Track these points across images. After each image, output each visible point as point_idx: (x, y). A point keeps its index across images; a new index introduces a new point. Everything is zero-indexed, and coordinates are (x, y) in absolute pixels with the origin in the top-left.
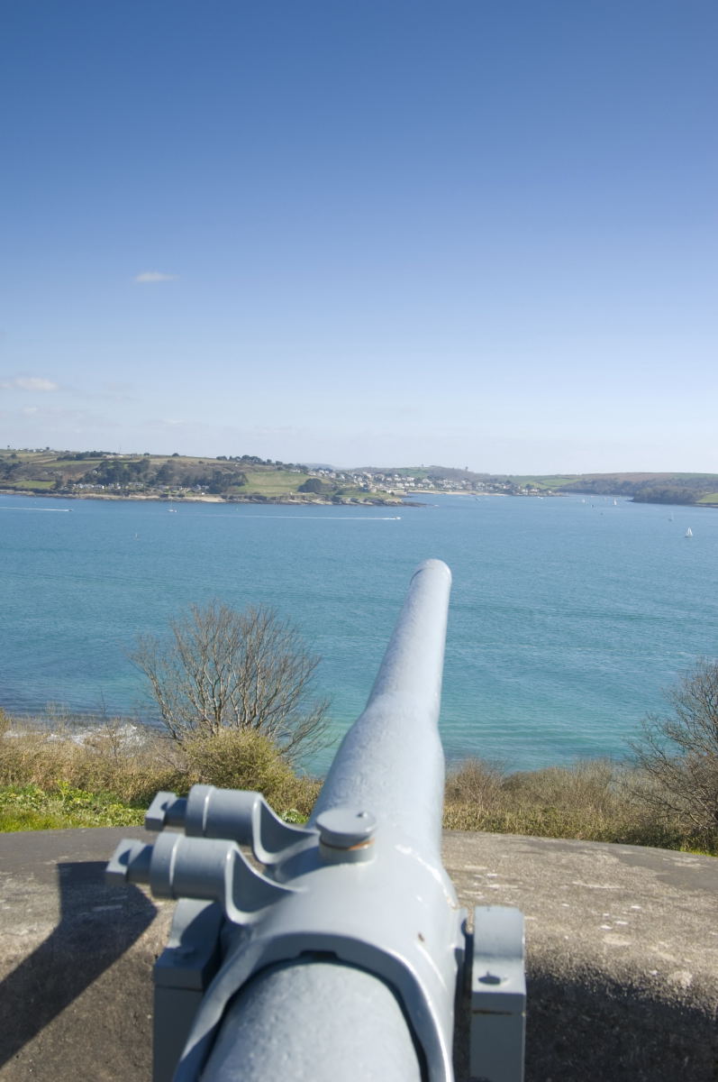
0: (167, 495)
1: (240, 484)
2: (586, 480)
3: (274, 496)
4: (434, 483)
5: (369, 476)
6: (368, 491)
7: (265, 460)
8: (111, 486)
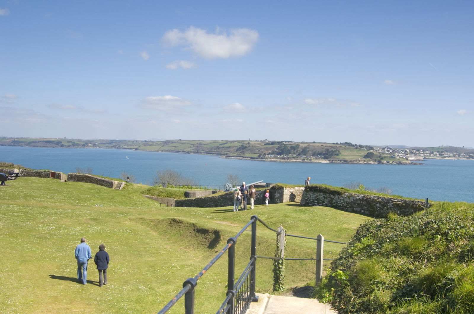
0: (305, 160)
1: (338, 155)
3: (351, 160)
6: (395, 158)
8: (282, 156)
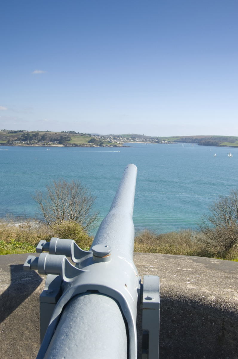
0: (45, 145)
1: (69, 140)
2: (183, 138)
3: (80, 144)
4: (133, 140)
5: (112, 137)
6: (111, 142)
7: (77, 132)
8: (26, 142)
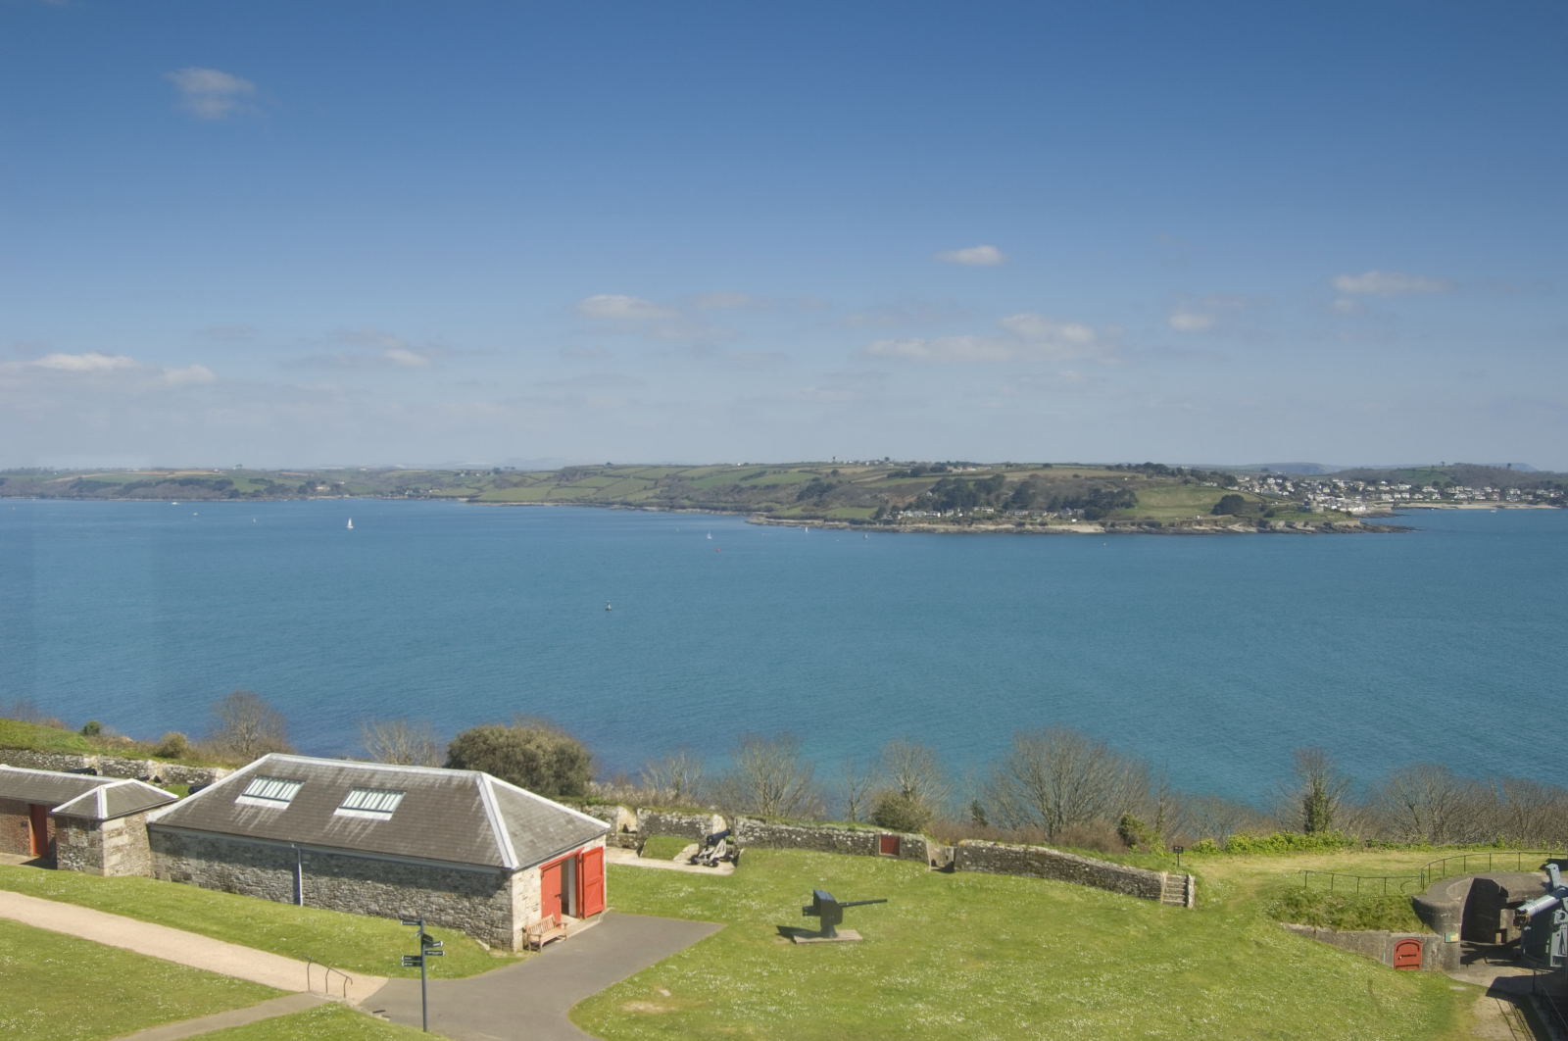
0: (1025, 524)
1: (1129, 505)
3: (1171, 522)
4: (1441, 493)
6: (1310, 511)
7: (1173, 467)
8: (950, 513)
